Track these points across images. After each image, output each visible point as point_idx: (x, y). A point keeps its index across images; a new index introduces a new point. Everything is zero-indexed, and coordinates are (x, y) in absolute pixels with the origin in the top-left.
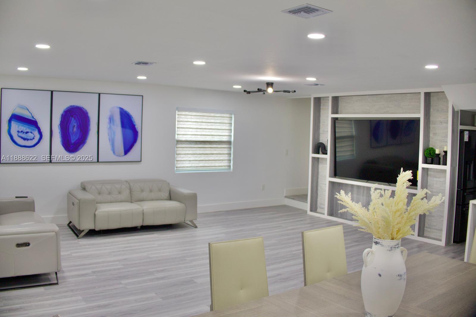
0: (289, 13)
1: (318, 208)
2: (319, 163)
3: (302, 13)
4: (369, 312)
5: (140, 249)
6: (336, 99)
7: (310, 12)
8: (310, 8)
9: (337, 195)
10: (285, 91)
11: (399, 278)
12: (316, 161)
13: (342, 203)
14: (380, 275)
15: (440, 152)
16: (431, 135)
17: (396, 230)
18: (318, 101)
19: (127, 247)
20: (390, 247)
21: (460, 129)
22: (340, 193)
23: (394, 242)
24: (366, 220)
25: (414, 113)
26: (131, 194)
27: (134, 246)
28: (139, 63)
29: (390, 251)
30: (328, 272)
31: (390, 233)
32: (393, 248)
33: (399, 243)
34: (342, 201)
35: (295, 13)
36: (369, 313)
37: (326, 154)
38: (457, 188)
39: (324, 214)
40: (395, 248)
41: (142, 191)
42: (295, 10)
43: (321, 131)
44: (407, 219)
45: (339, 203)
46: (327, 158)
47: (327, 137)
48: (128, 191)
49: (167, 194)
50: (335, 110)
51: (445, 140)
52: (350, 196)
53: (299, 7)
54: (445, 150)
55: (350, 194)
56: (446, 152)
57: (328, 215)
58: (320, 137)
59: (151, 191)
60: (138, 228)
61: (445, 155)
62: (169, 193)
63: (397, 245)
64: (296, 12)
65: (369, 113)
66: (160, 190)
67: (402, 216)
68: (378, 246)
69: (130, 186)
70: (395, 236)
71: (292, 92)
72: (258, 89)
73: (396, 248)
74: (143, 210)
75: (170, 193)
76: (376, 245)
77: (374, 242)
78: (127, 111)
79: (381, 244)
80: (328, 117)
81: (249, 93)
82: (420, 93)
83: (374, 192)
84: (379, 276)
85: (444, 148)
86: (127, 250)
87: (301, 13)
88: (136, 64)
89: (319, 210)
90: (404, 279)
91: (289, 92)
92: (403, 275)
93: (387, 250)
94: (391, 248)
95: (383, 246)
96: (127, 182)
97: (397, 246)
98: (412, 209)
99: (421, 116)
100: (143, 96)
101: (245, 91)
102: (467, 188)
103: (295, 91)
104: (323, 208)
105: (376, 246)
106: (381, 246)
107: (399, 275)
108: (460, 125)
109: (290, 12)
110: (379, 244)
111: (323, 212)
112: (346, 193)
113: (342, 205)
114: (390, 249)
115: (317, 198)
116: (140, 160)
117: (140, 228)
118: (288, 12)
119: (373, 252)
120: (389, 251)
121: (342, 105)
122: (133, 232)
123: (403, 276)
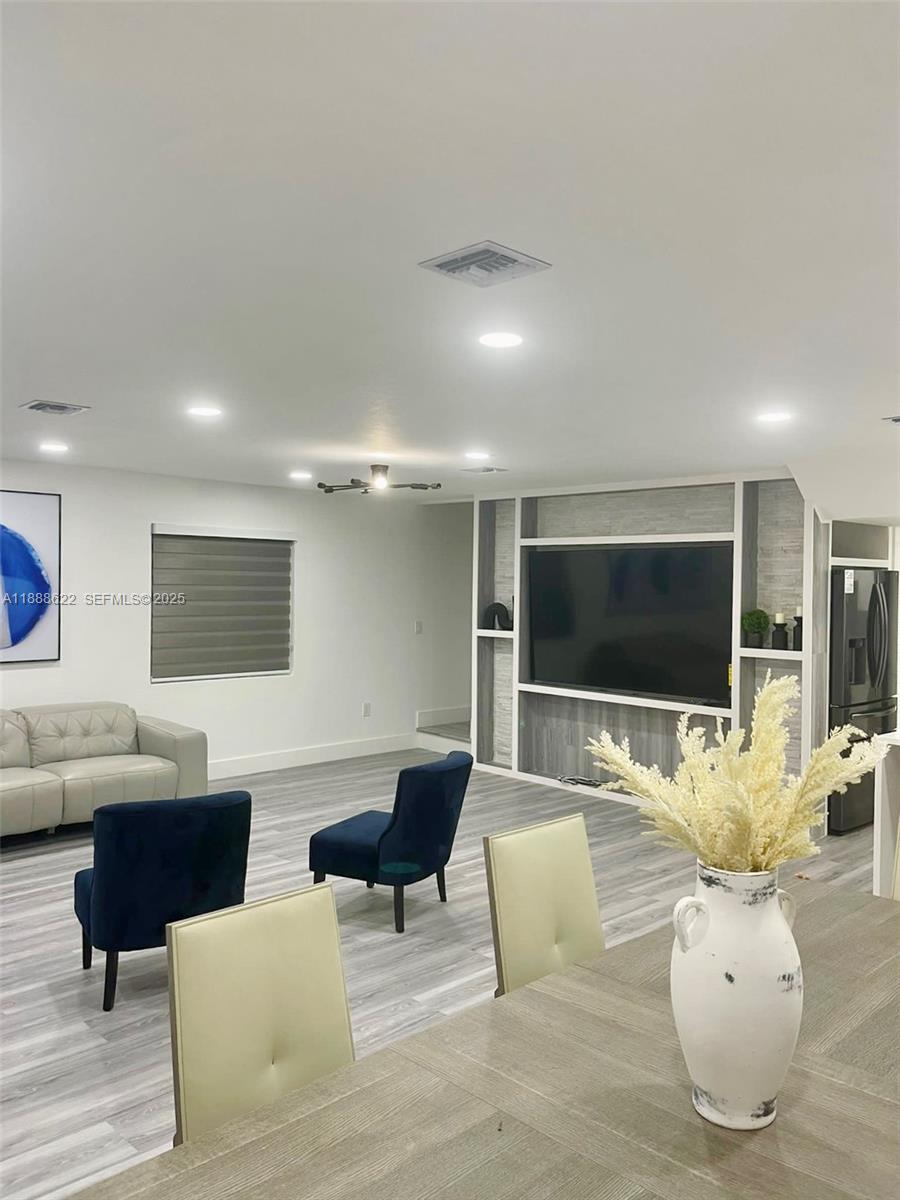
0: (437, 269)
1: (496, 753)
2: (496, 651)
3: (473, 270)
4: (704, 1089)
5: (50, 891)
6: (531, 505)
7: (494, 267)
8: (495, 254)
9: (591, 744)
10: (414, 486)
11: (785, 984)
12: (487, 644)
13: (606, 767)
14: (730, 978)
15: (785, 619)
16: (760, 581)
17: (762, 840)
18: (489, 508)
19: (12, 891)
20: (750, 893)
21: (832, 566)
22: (599, 741)
23: (760, 880)
24: (678, 820)
25: (718, 531)
26: (30, 744)
27: (36, 885)
28: (40, 406)
29: (753, 905)
30: (556, 943)
31: (749, 853)
32: (759, 897)
33: (774, 881)
34: (607, 763)
35: (453, 270)
36: (706, 1093)
37: (512, 629)
38: (830, 702)
39: (510, 768)
40: (765, 894)
41: (62, 734)
42: (455, 261)
43: (497, 578)
44: (796, 812)
45: (597, 766)
46: (512, 639)
47: (513, 591)
48: (22, 737)
49: (130, 739)
50: (529, 531)
51: (796, 592)
52: (628, 749)
53: (465, 253)
54: (798, 615)
55: (626, 742)
56: (799, 620)
57: (519, 770)
58: (496, 591)
59: (86, 733)
60: (50, 832)
61: (798, 625)
62: (134, 735)
63: (771, 886)
64: (458, 268)
65: (608, 534)
66: (110, 729)
67: (775, 802)
68: (715, 889)
69: (28, 724)
70: (763, 859)
71: (434, 488)
72: (353, 481)
73: (768, 896)
74: (64, 785)
75: (137, 735)
76: (709, 886)
77: (703, 879)
78: (16, 534)
79: (724, 886)
80: (513, 545)
81: (330, 490)
82: (734, 483)
83: (687, 734)
84: (726, 981)
85: (795, 609)
86: (12, 899)
87: (468, 269)
88: (32, 408)
89: (497, 759)
90: (799, 987)
91: (425, 487)
92: (795, 976)
93: (744, 903)
94: (755, 895)
95: (729, 889)
96: (18, 713)
97: (771, 890)
98: (813, 783)
99: (736, 537)
100: (60, 495)
101: (320, 485)
102: (853, 703)
103: (439, 485)
104: (509, 754)
105: (710, 888)
106: (726, 891)
107: (784, 977)
108: (833, 556)
109: (441, 266)
110: (717, 884)
111: (508, 764)
112: (616, 741)
113: (607, 771)
114: (751, 899)
115: (493, 730)
116: (57, 657)
117: (53, 832)
118: (438, 266)
119: (702, 907)
120: (750, 904)
121: (544, 516)
122: (35, 844)
123: (795, 980)
